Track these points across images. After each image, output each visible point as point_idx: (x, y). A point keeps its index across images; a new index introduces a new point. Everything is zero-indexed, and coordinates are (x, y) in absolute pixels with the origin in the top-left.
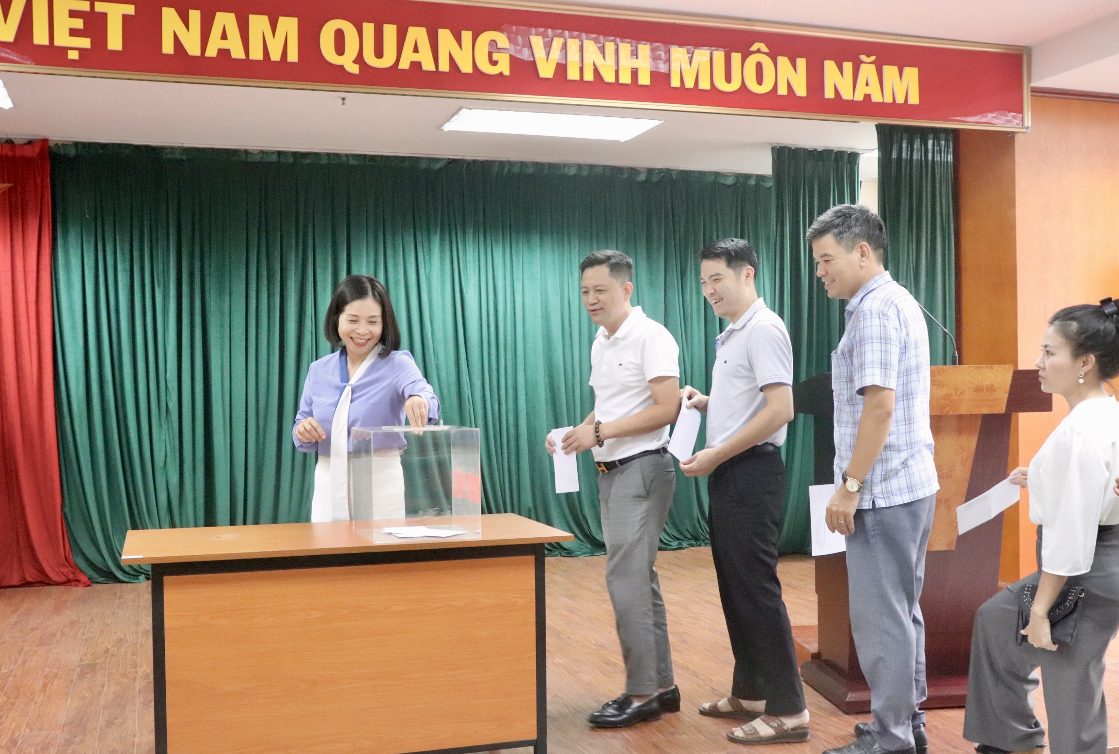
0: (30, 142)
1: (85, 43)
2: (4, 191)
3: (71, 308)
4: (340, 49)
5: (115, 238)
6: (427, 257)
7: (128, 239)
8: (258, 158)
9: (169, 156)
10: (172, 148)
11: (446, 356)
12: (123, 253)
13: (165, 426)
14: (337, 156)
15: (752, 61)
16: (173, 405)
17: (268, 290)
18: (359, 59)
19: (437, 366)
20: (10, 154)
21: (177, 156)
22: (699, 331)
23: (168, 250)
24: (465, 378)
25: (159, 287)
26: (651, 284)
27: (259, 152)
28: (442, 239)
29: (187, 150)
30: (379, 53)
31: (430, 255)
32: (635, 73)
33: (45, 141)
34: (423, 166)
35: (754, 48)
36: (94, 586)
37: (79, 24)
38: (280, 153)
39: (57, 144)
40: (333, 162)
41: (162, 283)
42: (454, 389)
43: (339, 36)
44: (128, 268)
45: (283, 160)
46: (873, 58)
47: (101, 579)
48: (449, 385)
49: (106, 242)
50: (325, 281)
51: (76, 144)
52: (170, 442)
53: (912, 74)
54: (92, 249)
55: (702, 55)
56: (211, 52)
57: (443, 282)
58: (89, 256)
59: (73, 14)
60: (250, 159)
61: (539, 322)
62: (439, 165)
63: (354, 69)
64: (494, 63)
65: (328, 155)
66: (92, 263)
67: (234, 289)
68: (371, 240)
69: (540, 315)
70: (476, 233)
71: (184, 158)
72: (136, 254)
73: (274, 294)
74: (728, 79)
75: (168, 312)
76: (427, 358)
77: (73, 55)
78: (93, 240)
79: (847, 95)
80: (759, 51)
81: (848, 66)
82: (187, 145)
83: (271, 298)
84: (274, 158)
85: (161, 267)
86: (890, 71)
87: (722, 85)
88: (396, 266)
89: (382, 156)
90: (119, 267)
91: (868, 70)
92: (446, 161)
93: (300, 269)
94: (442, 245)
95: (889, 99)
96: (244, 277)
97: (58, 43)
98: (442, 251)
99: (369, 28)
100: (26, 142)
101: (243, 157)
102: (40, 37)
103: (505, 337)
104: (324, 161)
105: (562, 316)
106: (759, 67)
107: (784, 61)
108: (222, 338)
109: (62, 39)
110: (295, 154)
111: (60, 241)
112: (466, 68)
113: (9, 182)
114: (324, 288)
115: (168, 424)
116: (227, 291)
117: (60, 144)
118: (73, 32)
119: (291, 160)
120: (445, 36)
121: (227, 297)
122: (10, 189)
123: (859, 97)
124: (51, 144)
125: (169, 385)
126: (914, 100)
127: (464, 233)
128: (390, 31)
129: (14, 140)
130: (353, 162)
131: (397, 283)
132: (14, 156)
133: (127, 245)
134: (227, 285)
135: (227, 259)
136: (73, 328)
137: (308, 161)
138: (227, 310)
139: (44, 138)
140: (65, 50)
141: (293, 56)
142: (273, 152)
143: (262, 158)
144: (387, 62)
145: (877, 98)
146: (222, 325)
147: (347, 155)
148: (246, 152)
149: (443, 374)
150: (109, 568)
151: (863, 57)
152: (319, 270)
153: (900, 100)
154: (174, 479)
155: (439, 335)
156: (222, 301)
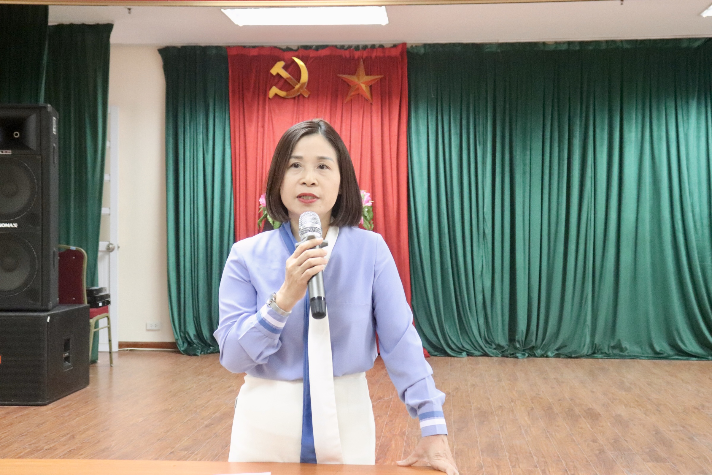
0: (395, 46)
2: (378, 81)
3: (420, 162)
5: (450, 111)
6: (685, 118)
7: (459, 112)
8: (553, 48)
9: (487, 50)
10: (491, 44)
11: (700, 197)
12: (455, 122)
13: (482, 246)
14: (613, 42)
16: (488, 231)
17: (559, 146)
20: (382, 55)
21: (494, 49)
23: (487, 118)
25: (480, 145)
27: (553, 43)
28: (699, 103)
29: (501, 45)
31: (688, 115)
33: (404, 44)
34: (685, 45)
36: (432, 357)
38: (569, 43)
39: (412, 46)
40: (611, 47)
41: (482, 142)
44: (459, 132)
45: (572, 48)
47: (436, 353)
48: (701, 219)
49: (444, 112)
50: (602, 138)
51: (425, 45)
52: (486, 258)
54: (434, 119)
57: (698, 138)
58: (432, 125)
60: (547, 49)
62: (697, 44)
65: (607, 42)
66: (434, 129)
67: (534, 146)
68: (640, 106)
71: (499, 51)
72: (464, 122)
73: (563, 150)
75: (486, 164)
76: (684, 197)
78: (435, 113)
82: (501, 41)
83: (561, 153)
84: (565, 47)
85: (481, 130)
88: (659, 126)
89: (650, 40)
90: (453, 132)
92: (703, 40)
93: (583, 130)
94: (698, 108)
96: (541, 137)
98: (698, 113)
100: (392, 45)
101: (542, 48)
104: (603, 47)
108: (524, 182)
110: (581, 43)
111: (413, 115)
113: (380, 75)
114: (602, 145)
115: (485, 245)
116: (529, 147)
117: (414, 46)
119: (578, 48)
121: (528, 152)
122: (381, 79)
124: (408, 46)
125: (485, 216)
129: (383, 45)
130: (626, 46)
131: (660, 139)
132: (384, 57)
133: (458, 116)
134: (529, 143)
135: (529, 125)
136: (421, 175)
137: (591, 48)
138: (528, 162)
139: (403, 42)
142: (564, 43)
143: (556, 47)
146: (524, 173)
147: (622, 41)
148: (544, 44)
149: (697, 210)
150: (442, 346)
152: (598, 131)
154: (488, 283)
155: (694, 180)
156: (525, 155)
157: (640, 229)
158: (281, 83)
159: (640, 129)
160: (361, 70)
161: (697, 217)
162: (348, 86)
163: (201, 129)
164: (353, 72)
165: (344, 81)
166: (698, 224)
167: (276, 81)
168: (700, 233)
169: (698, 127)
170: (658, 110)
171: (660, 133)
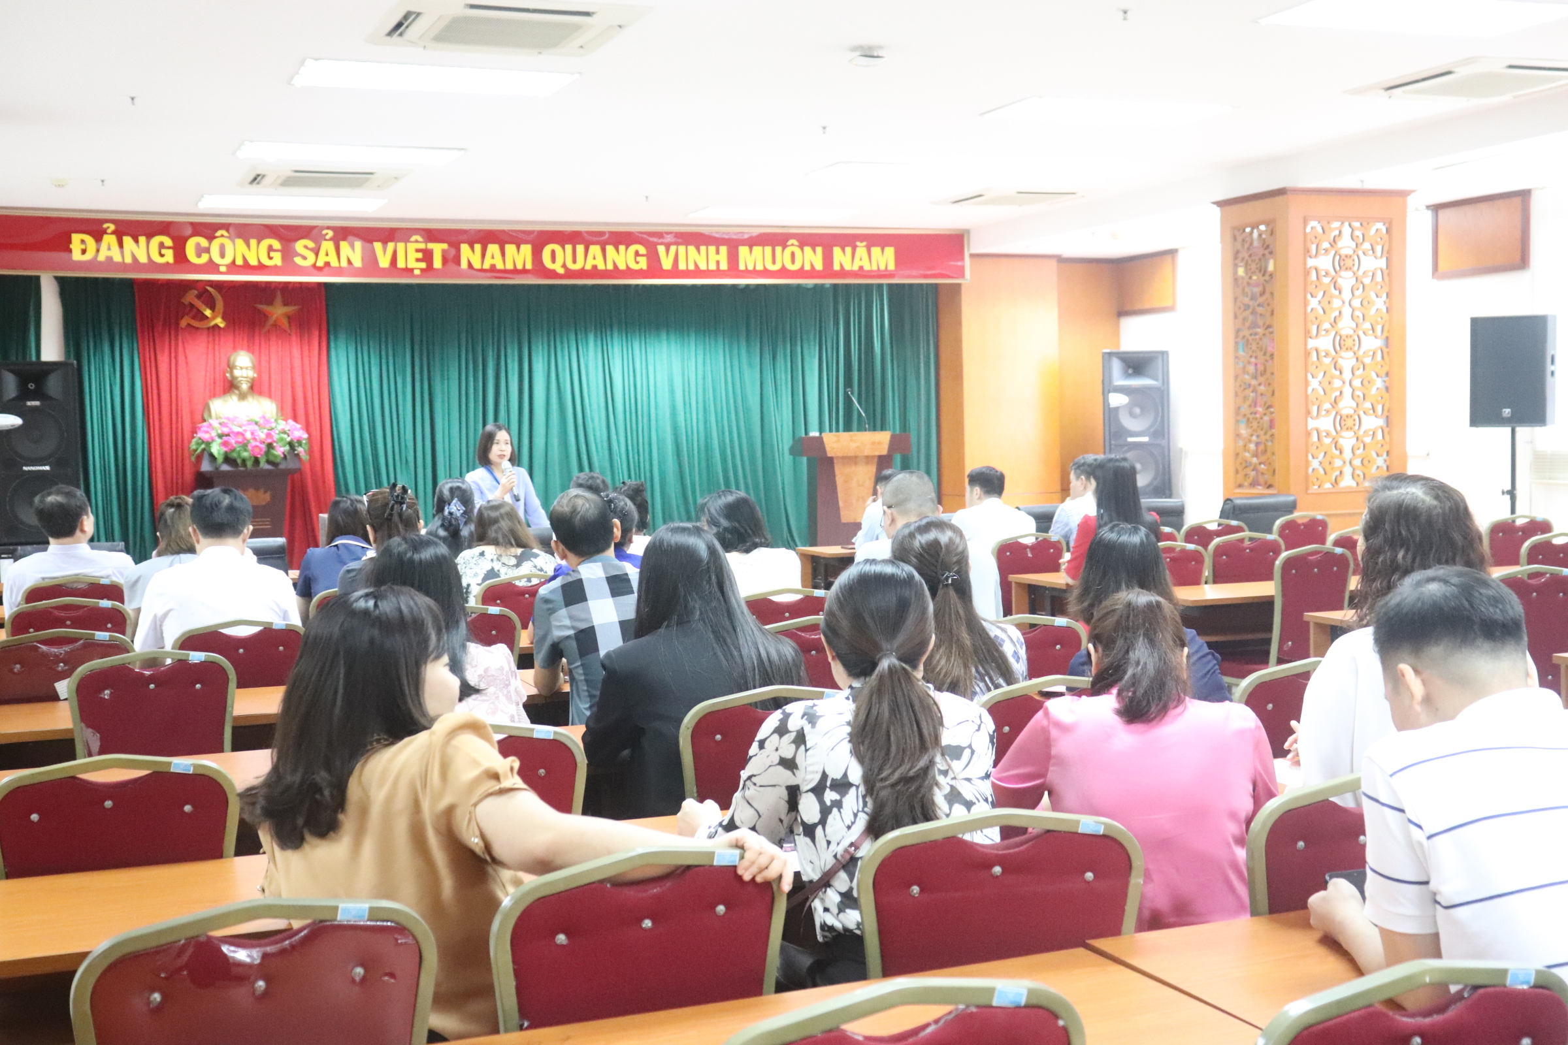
1: (423, 265)
2: (296, 312)
3: (341, 391)
4: (553, 259)
6: (585, 349)
11: (600, 421)
13: (405, 473)
15: (788, 251)
16: (411, 459)
18: (564, 266)
19: (594, 429)
22: (787, 398)
23: (405, 349)
24: (614, 437)
25: (399, 376)
26: (750, 365)
28: (596, 337)
30: (574, 261)
31: (587, 348)
32: (718, 263)
35: (790, 242)
37: (420, 255)
41: (401, 373)
42: (605, 444)
43: (553, 253)
44: (378, 363)
46: (864, 243)
48: (602, 442)
50: (513, 368)
53: (890, 251)
54: (354, 350)
55: (757, 250)
56: (487, 266)
57: (597, 367)
58: (352, 355)
59: (418, 251)
61: (667, 395)
63: (561, 271)
64: (637, 263)
66: (354, 359)
67: (451, 376)
68: (545, 339)
69: (667, 390)
70: (620, 332)
72: (383, 353)
73: (478, 381)
74: (774, 262)
75: (406, 393)
77: (417, 272)
78: (354, 344)
79: (848, 267)
80: (792, 245)
81: (848, 250)
86: (876, 250)
87: (771, 267)
88: (563, 357)
91: (861, 251)
93: (496, 359)
94: (595, 341)
95: (875, 268)
96: (457, 367)
97: (410, 266)
98: (596, 346)
99: (569, 247)
102: (401, 264)
103: (642, 406)
105: (684, 391)
106: (793, 254)
107: (808, 249)
109: (412, 264)
111: (332, 346)
112: (622, 267)
113: (299, 306)
114: (513, 375)
116: (446, 377)
118: (418, 260)
120: (610, 249)
121: (446, 382)
123: (856, 268)
126: (892, 267)
127: (611, 330)
128: (580, 249)
131: (564, 370)
134: (446, 373)
135: (446, 355)
136: (343, 405)
138: (446, 391)
140: (412, 270)
141: (529, 266)
144: (578, 266)
145: (867, 267)
146: (443, 402)
149: (598, 434)
151: (858, 243)
152: (509, 362)
153: (882, 268)
155: (595, 406)
156: (443, 384)
157: (550, 453)
158: (193, 313)
159: (546, 359)
160: (279, 299)
161: (598, 441)
162: (265, 317)
163: (107, 359)
164: (270, 302)
165: (259, 311)
166: (599, 446)
167: (188, 309)
168: (601, 454)
169: (596, 359)
170: (562, 343)
171: (563, 364)
